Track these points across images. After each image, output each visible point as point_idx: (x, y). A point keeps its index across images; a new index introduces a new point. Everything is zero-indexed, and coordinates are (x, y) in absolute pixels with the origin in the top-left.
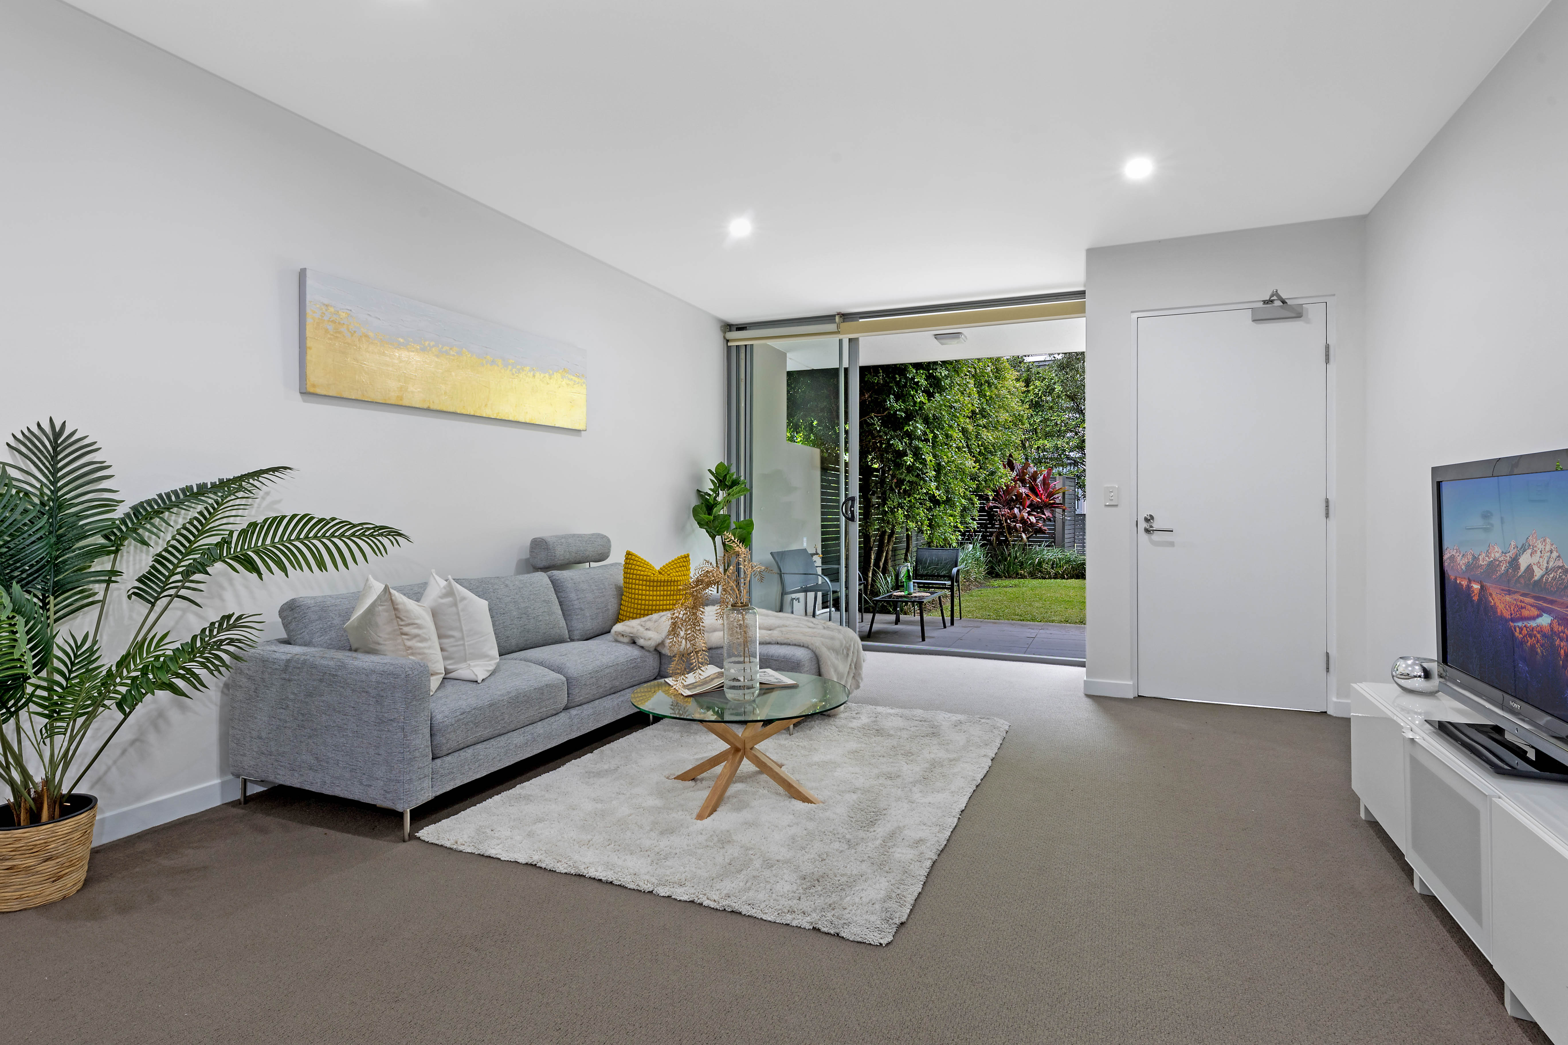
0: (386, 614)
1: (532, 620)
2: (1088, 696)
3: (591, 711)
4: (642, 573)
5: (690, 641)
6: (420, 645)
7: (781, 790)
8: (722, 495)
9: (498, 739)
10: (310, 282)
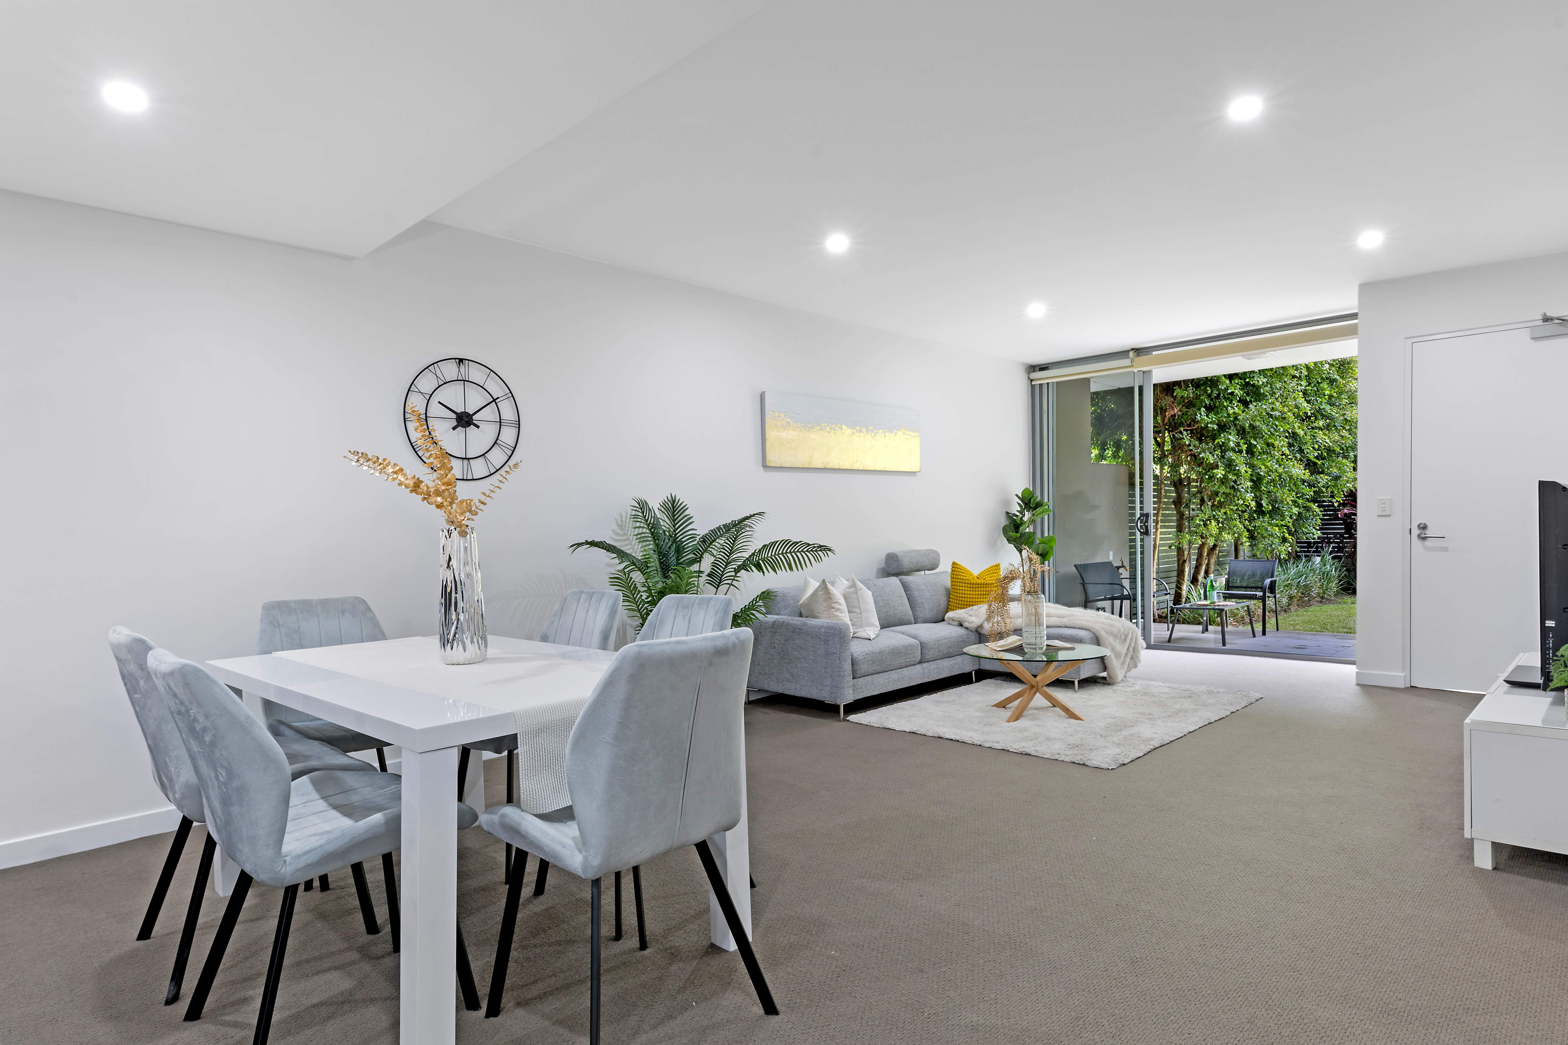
0: (824, 596)
1: (892, 609)
2: (1358, 684)
3: (935, 666)
4: (965, 578)
5: (1001, 616)
6: (840, 615)
7: (1063, 714)
8: (1027, 516)
9: (884, 673)
10: (767, 400)
